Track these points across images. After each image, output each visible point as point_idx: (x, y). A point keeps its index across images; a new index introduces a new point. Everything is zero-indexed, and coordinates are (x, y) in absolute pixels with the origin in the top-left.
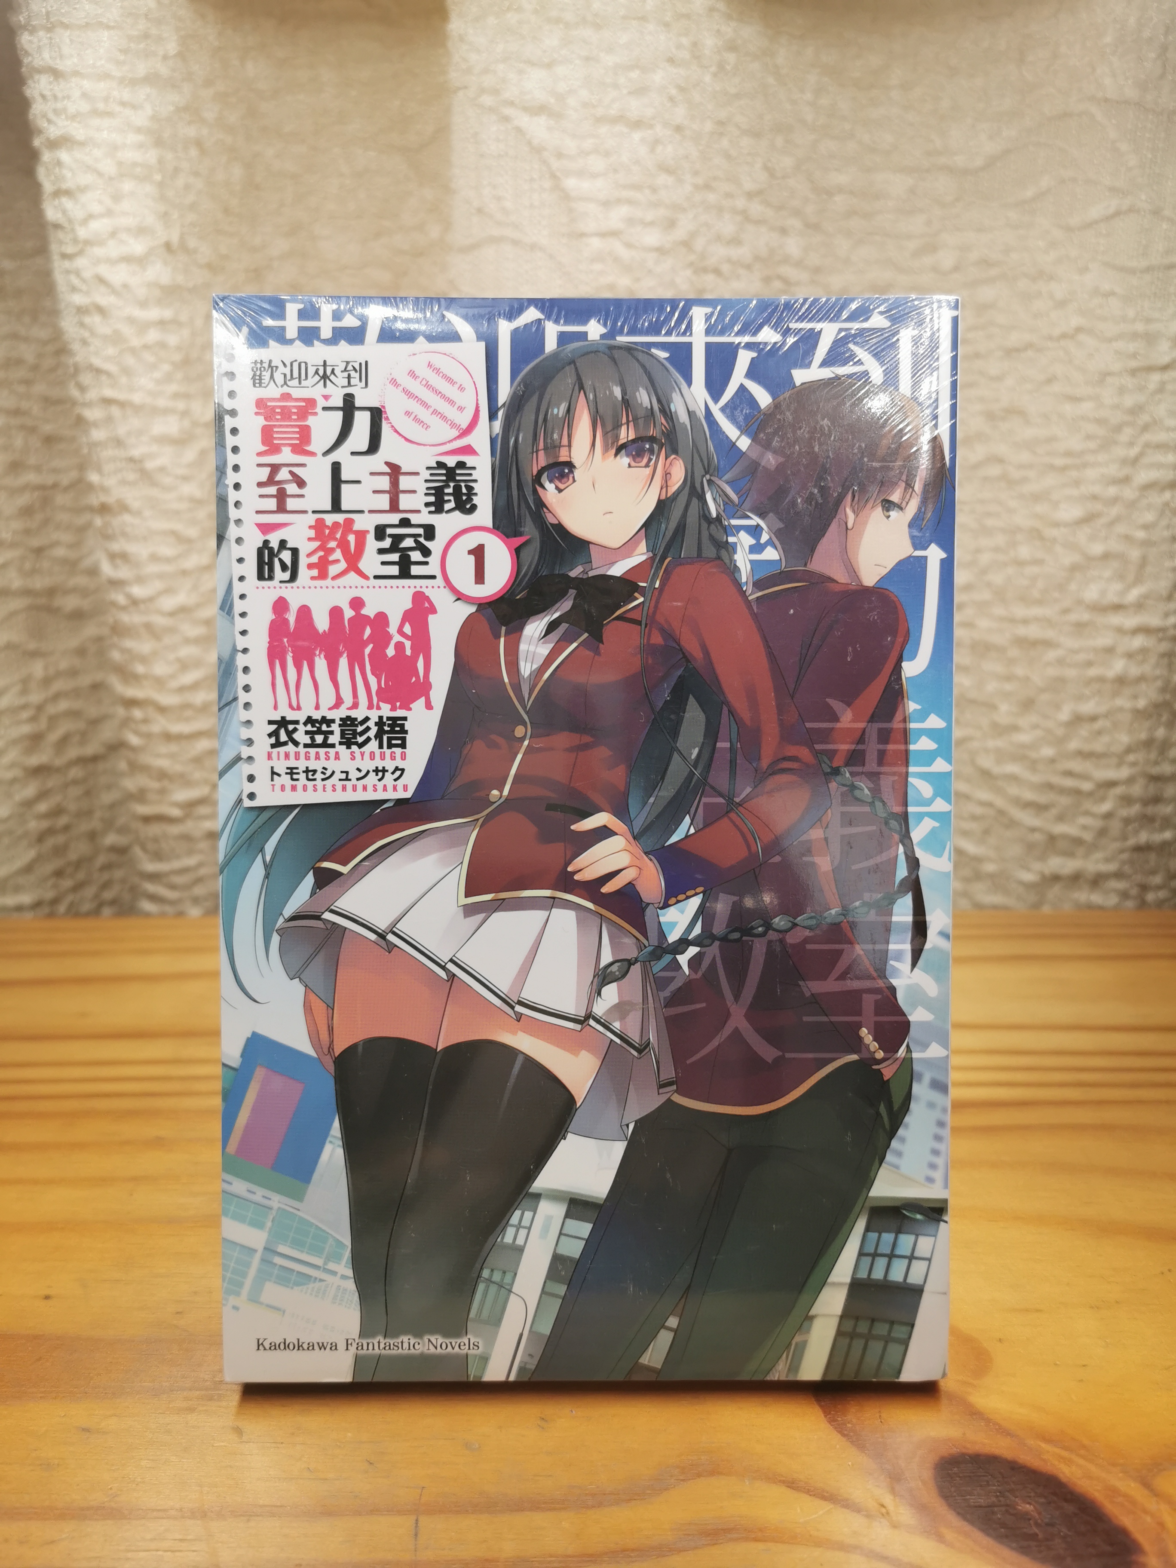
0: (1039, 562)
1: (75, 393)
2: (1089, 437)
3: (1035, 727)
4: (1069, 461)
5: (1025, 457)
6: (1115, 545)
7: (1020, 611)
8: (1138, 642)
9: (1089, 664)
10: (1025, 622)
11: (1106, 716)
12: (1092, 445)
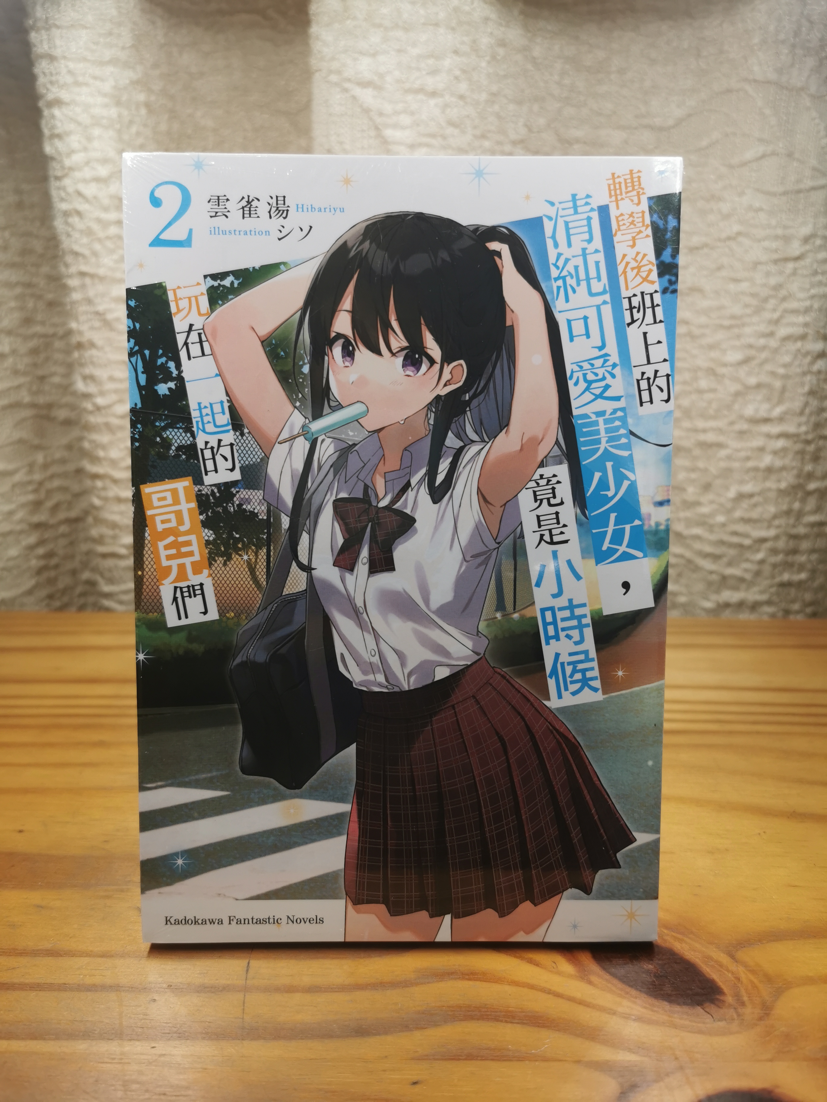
0: (713, 390)
1: (63, 269)
2: (746, 306)
3: (712, 502)
4: (733, 322)
5: (703, 320)
6: (764, 378)
7: (700, 424)
8: (781, 443)
9: (748, 459)
10: (704, 431)
11: (759, 494)
12: (748, 311)
